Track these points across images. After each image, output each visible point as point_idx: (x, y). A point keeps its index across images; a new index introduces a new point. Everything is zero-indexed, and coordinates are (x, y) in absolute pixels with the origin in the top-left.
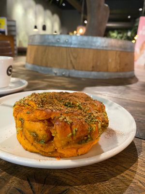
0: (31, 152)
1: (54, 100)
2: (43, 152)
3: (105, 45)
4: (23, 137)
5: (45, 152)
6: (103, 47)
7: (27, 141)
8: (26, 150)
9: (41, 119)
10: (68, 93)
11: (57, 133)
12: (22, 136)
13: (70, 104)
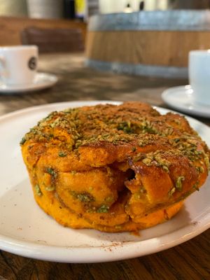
0: (77, 228)
1: (97, 121)
2: (104, 226)
3: (192, 23)
4: (57, 204)
5: (108, 227)
6: (189, 26)
7: (66, 211)
8: (66, 226)
9: (98, 165)
10: (111, 106)
11: (145, 192)
12: (53, 203)
13: (126, 125)
